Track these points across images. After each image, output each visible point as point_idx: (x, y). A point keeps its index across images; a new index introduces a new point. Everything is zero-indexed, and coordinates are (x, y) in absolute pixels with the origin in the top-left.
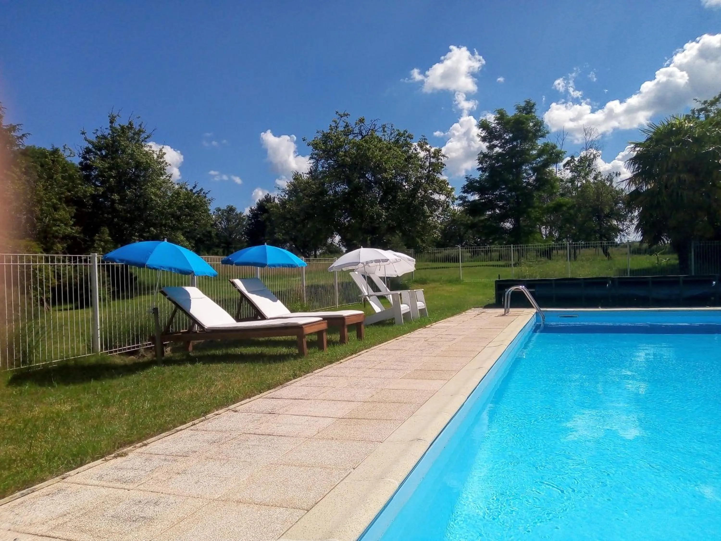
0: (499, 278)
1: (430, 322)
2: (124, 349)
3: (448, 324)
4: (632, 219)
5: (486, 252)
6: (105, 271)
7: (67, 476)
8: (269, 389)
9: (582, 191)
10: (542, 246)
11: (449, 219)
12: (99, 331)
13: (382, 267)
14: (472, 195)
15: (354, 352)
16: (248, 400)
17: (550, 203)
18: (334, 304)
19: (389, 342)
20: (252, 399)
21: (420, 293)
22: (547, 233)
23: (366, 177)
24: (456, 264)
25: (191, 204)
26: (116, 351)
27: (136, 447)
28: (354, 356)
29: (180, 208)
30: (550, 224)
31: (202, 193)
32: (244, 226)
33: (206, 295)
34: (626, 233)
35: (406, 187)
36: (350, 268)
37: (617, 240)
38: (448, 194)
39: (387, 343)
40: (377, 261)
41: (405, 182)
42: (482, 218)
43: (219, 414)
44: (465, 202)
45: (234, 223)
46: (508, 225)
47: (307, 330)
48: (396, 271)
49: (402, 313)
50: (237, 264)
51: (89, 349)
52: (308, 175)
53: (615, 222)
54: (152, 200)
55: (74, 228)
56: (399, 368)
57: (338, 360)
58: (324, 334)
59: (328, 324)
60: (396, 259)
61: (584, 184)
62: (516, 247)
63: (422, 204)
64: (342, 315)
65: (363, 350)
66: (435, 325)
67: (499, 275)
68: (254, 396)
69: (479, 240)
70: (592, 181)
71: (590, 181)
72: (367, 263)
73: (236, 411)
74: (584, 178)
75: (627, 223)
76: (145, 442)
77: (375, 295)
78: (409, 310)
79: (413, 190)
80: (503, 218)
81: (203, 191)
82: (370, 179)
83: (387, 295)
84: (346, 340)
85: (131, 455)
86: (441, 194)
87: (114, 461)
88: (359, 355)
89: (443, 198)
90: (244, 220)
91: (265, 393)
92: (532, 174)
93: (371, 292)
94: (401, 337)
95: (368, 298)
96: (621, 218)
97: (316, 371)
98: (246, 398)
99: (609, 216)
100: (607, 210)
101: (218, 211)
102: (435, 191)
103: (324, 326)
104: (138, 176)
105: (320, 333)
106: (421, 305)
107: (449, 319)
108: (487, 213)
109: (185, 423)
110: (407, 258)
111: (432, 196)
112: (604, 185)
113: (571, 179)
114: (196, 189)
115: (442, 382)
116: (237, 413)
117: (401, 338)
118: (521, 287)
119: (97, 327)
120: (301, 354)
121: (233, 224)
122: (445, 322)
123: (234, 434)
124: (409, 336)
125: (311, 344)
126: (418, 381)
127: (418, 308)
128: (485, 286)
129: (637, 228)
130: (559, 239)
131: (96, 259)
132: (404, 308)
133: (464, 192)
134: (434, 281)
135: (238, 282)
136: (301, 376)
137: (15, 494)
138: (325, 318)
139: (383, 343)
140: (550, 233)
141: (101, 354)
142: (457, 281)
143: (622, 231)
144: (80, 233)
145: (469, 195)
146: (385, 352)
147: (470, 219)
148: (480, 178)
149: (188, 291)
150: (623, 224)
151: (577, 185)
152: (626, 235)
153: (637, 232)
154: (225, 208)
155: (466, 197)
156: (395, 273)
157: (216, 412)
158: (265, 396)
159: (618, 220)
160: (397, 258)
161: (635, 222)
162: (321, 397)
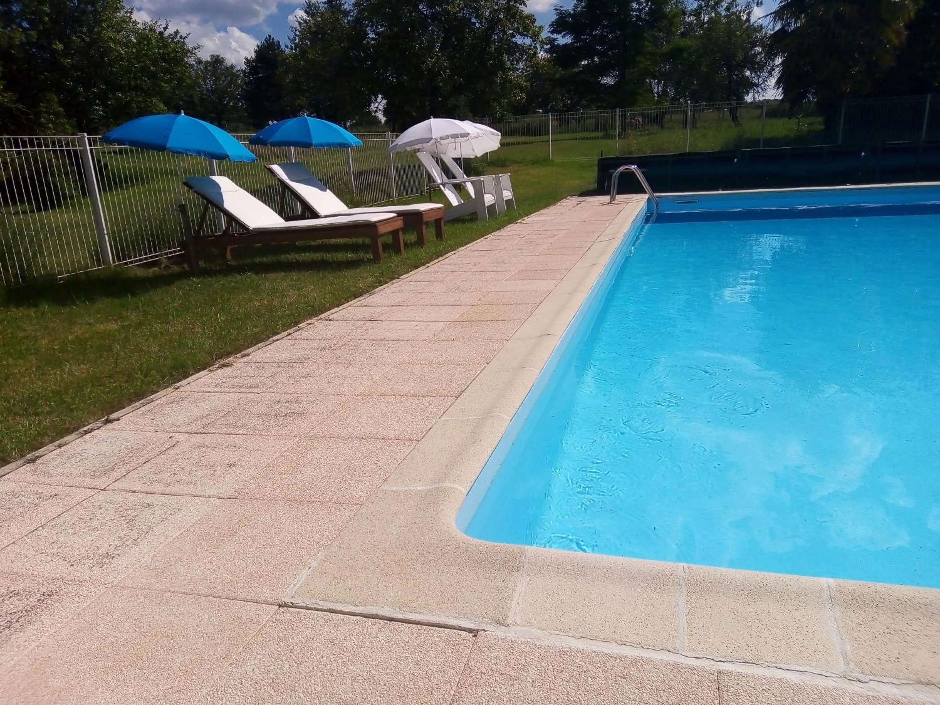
0: (602, 157)
1: (521, 216)
2: (141, 260)
3: (543, 218)
4: (773, 69)
5: (578, 120)
6: (65, 157)
7: (179, 387)
8: (356, 297)
9: (709, 29)
10: (652, 110)
11: (529, 71)
12: (106, 236)
13: (458, 145)
14: (563, 36)
15: (440, 254)
16: (336, 309)
17: (666, 48)
18: (390, 196)
19: (477, 241)
20: (341, 307)
21: (505, 179)
22: (660, 89)
23: (420, 10)
24: (543, 138)
25: (169, 55)
26: (131, 263)
27: (237, 357)
28: (441, 258)
29: (155, 62)
30: (664, 77)
31: (178, 37)
32: (239, 86)
33: (240, 186)
34: (762, 89)
35: (477, 25)
36: (417, 147)
37: (749, 98)
38: (535, 36)
39: (475, 242)
40: (455, 136)
41: (476, 18)
42: (576, 70)
43: (313, 324)
44: (553, 46)
45: (223, 81)
46: (609, 81)
47: (382, 229)
48: (473, 150)
49: (487, 205)
50: (274, 144)
51: (98, 260)
52: (326, 6)
53: (748, 73)
54: (111, 50)
55: (6, 95)
56: (500, 270)
57: (424, 264)
58: (401, 233)
59: (405, 222)
60: (478, 133)
61: (712, 17)
62: (622, 111)
63: (499, 51)
64: (419, 210)
65: (448, 252)
66: (527, 220)
67: (602, 151)
68: (341, 305)
69: (569, 102)
70: (723, 13)
71: (721, 14)
72: (441, 138)
73: (330, 320)
74: (713, 8)
75: (766, 74)
76: (244, 352)
77: (450, 183)
78: (494, 202)
79: (487, 30)
80: (603, 70)
81: (180, 35)
82: (425, 12)
83: (465, 182)
84: (425, 242)
85: (236, 365)
86: (527, 35)
87: (220, 371)
88: (447, 258)
89: (528, 41)
90: (238, 76)
91: (353, 301)
92: (644, 5)
93: (446, 180)
94: (490, 235)
95: (442, 187)
96: (757, 68)
97: (402, 277)
98: (335, 307)
99: (742, 66)
100: (740, 57)
101: (199, 64)
102: (517, 31)
103: (399, 224)
104: (84, 12)
105: (395, 233)
106: (507, 194)
107: (542, 211)
108: (583, 63)
109: (277, 334)
110: (490, 132)
111: (514, 39)
112: (739, 17)
113: (696, 10)
114: (168, 30)
115: (554, 281)
116: (332, 322)
117: (491, 237)
118: (633, 167)
119: (104, 232)
120: (377, 259)
121: (222, 83)
122: (539, 216)
123: (341, 342)
124: (499, 234)
125: (386, 247)
126: (525, 282)
127: (505, 199)
128: (582, 167)
129: (778, 83)
130: (674, 99)
131: (86, 140)
132: (489, 199)
133: (552, 32)
134: (515, 162)
135: (276, 168)
136: (387, 283)
137: (135, 405)
138: (400, 214)
139: (470, 243)
140: (664, 90)
141: (115, 266)
142: (544, 161)
143: (757, 85)
144: (15, 102)
145: (560, 35)
146: (476, 253)
147: (560, 72)
148: (574, 10)
149: (218, 182)
150: (759, 77)
151: (704, 19)
152: (761, 91)
153: (778, 88)
154: (209, 59)
155: (555, 40)
156: (472, 152)
157: (309, 322)
158: (355, 305)
159: (752, 70)
160: (480, 131)
161: (776, 73)
162: (421, 302)
